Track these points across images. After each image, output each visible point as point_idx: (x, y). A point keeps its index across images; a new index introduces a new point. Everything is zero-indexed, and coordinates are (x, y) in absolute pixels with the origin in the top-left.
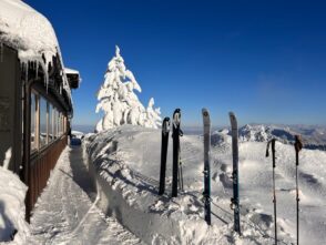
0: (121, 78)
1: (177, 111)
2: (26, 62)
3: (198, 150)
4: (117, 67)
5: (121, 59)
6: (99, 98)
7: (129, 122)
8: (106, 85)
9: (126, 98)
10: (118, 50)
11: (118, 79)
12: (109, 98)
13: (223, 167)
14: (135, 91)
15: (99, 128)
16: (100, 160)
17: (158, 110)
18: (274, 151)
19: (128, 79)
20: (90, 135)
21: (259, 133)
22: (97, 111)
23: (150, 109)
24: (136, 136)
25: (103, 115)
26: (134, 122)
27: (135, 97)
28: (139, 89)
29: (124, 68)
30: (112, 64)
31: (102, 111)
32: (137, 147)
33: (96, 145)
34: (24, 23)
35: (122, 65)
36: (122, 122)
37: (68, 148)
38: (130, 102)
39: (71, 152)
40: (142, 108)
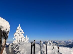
0: (20, 31)
1: (35, 40)
2: (3, 31)
3: (38, 48)
4: (19, 29)
5: (20, 27)
6: (14, 35)
7: (21, 41)
8: (16, 32)
9: (21, 35)
10: (20, 25)
11: (19, 31)
12: (17, 35)
13: (44, 52)
14: (23, 34)
15: (14, 43)
16: (15, 51)
17: (28, 38)
18: (54, 49)
19: (21, 31)
20: (11, 44)
21: (50, 42)
22: (14, 38)
23: (26, 38)
24: (24, 45)
25: (15, 39)
26: (22, 41)
27: (23, 35)
28: (24, 33)
29: (21, 29)
30: (18, 28)
31: (15, 38)
32: (24, 48)
33: (14, 47)
34: (3, 23)
35: (20, 28)
36: (20, 41)
37: (5, 48)
38: (22, 36)
39: (6, 49)
40: (24, 37)
